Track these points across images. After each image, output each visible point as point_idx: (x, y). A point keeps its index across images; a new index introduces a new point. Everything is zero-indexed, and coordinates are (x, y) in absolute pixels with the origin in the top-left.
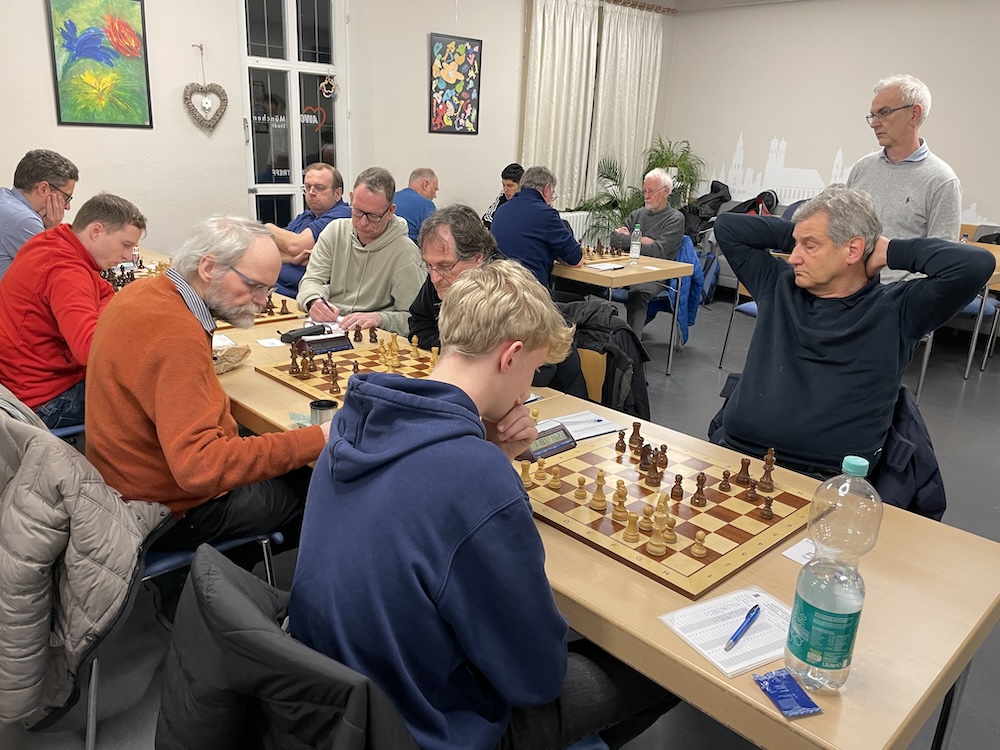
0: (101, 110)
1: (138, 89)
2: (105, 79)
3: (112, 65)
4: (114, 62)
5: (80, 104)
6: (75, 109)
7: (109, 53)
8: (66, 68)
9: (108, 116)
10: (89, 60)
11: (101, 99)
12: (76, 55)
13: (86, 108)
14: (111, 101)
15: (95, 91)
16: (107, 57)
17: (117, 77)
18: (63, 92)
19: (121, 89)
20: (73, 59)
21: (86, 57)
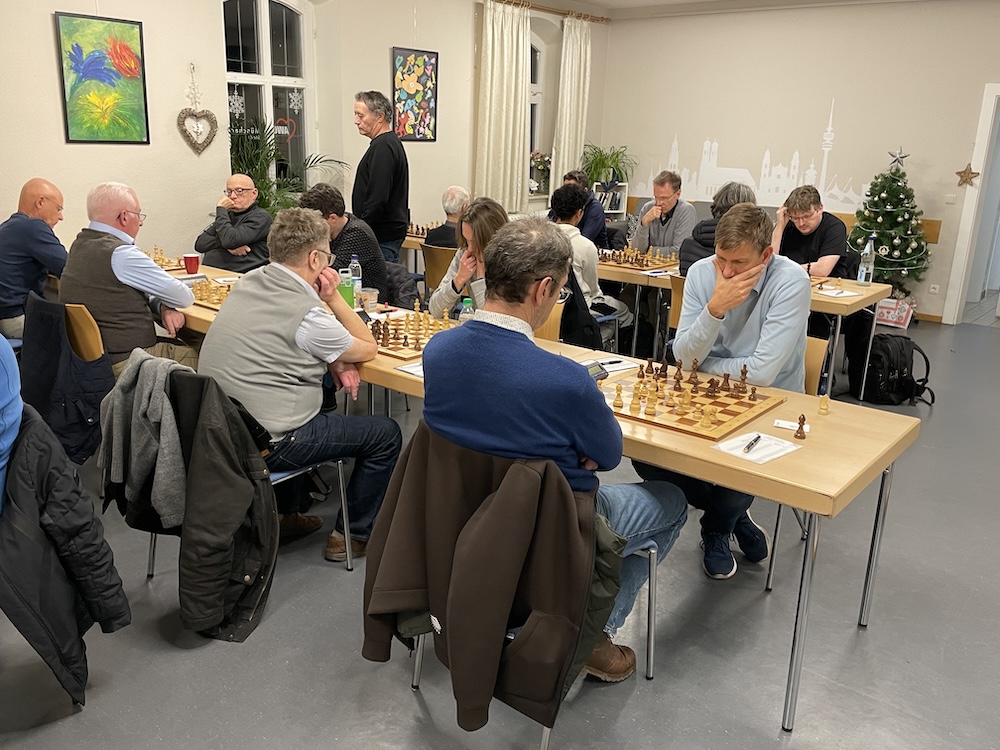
0: (104, 128)
1: (137, 108)
2: (108, 99)
3: (114, 86)
4: (116, 83)
5: (86, 123)
6: (81, 128)
7: (111, 74)
8: (73, 90)
9: (110, 134)
10: (93, 81)
11: (104, 118)
12: (83, 77)
13: (91, 127)
14: (113, 119)
15: (99, 110)
16: (110, 78)
17: (119, 97)
18: (71, 112)
19: (122, 108)
20: (79, 80)
21: (91, 78)
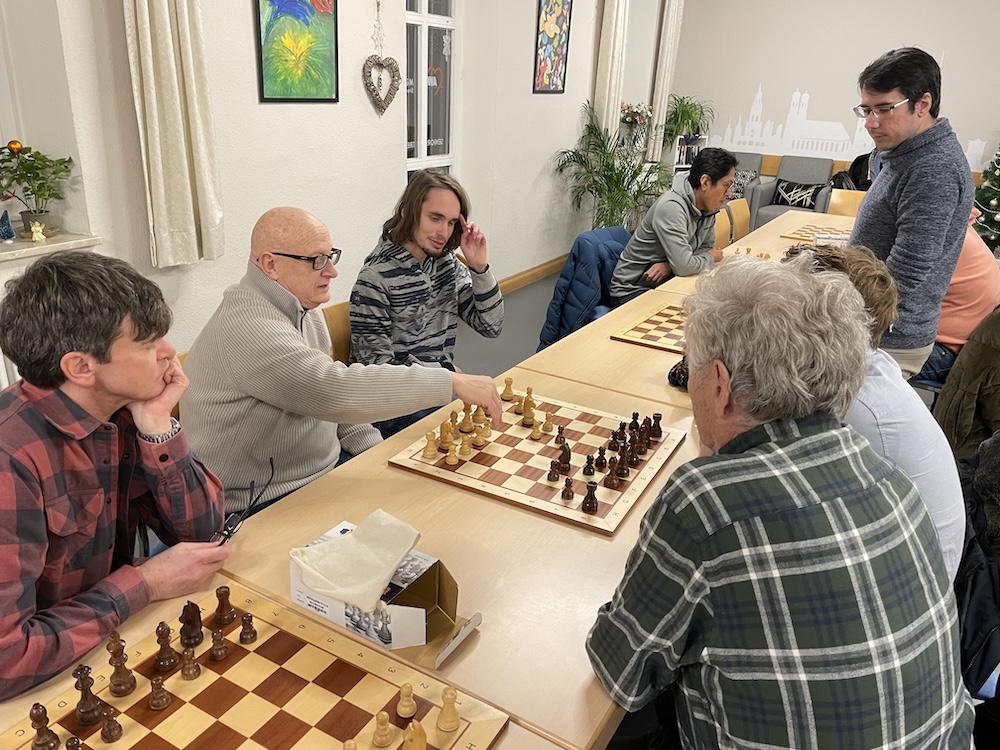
0: (297, 82)
1: (328, 54)
2: (302, 42)
3: (308, 25)
4: (310, 20)
5: (280, 74)
6: (276, 81)
7: (306, 8)
8: (269, 27)
9: (303, 89)
10: (289, 17)
11: (298, 68)
12: (278, 12)
13: (285, 80)
14: (306, 70)
15: (293, 58)
16: (304, 14)
17: (312, 40)
18: (266, 59)
19: (314, 54)
20: (275, 16)
21: (286, 13)
